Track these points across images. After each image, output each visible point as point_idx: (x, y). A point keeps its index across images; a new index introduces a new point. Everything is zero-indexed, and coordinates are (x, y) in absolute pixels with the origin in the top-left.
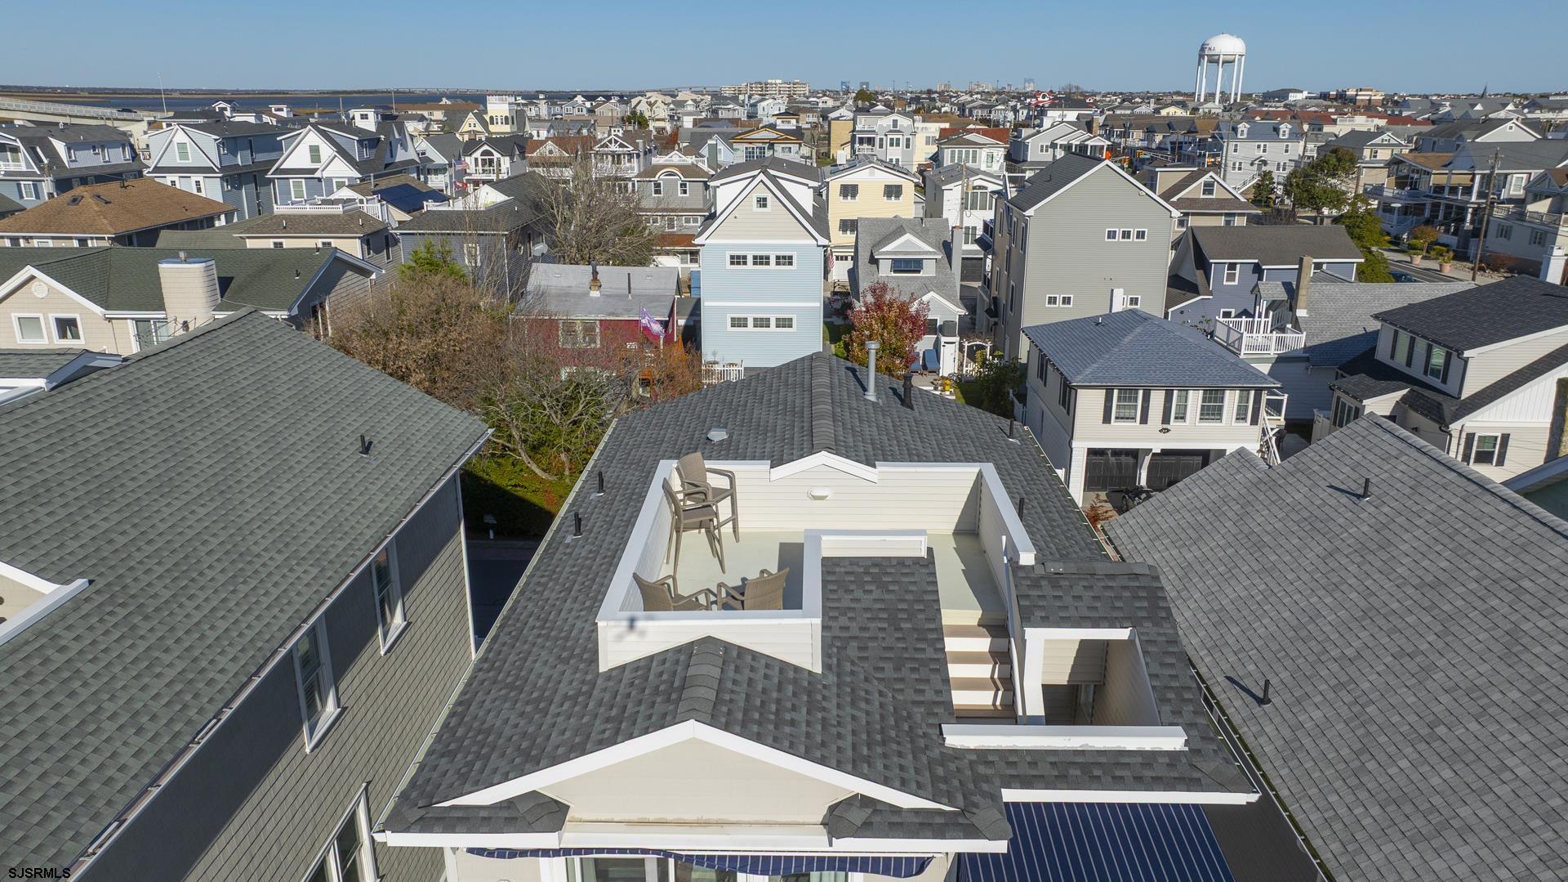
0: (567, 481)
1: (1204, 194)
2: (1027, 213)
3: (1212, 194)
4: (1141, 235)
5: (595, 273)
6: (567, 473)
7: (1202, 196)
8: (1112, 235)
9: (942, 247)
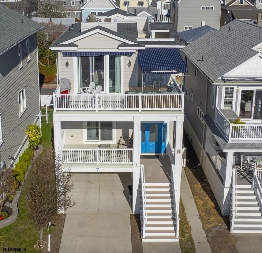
0: (49, 66)
1: (240, 4)
2: (178, 2)
3: (242, 4)
4: (212, 8)
5: (51, 20)
6: (49, 64)
7: (239, 5)
8: (203, 8)
9: (154, 16)
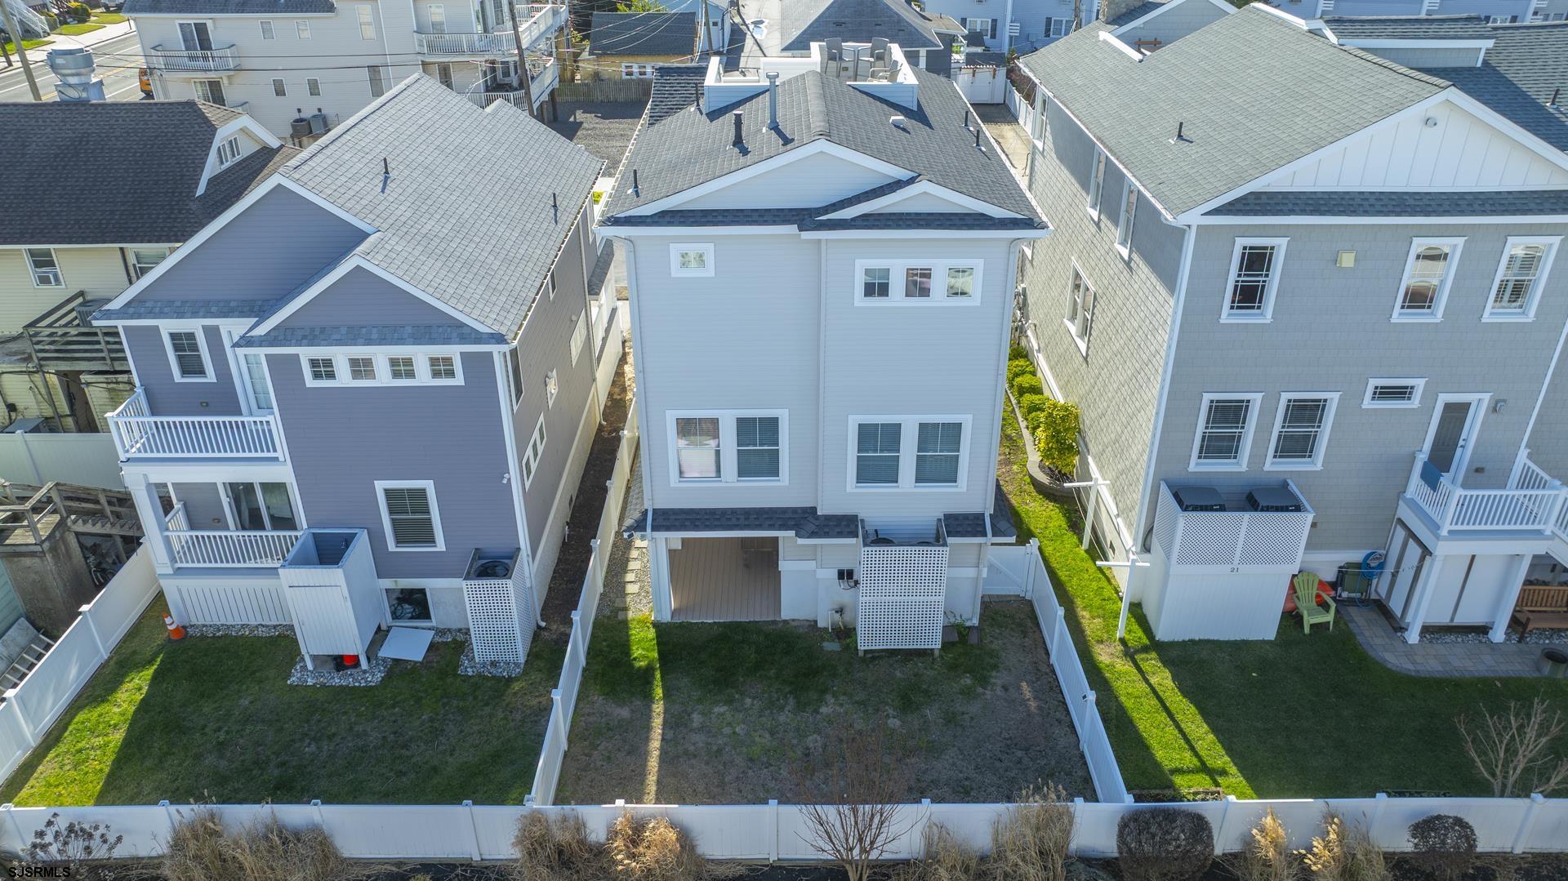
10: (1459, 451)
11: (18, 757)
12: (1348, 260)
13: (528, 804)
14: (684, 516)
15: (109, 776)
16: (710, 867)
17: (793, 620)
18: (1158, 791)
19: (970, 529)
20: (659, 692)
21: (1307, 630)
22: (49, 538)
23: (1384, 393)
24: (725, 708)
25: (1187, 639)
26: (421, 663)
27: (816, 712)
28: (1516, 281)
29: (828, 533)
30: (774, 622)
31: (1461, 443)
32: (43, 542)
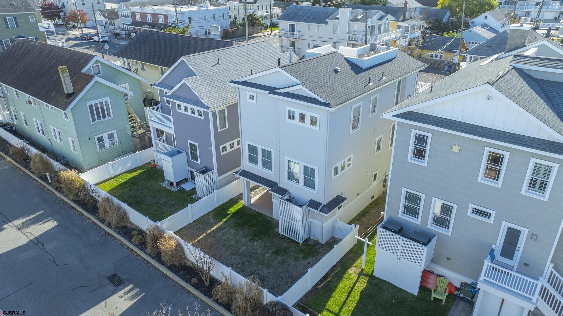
10: (516, 252)
11: (108, 177)
12: (456, 149)
13: (157, 223)
14: (248, 174)
15: (116, 187)
16: (186, 260)
17: (276, 219)
18: (313, 310)
19: (315, 207)
20: (224, 220)
21: (432, 299)
22: (139, 135)
23: (477, 212)
24: (234, 231)
25: (384, 280)
26: (187, 191)
27: (253, 243)
28: (541, 180)
29: (277, 192)
30: (271, 218)
31: (517, 248)
32: (138, 135)
